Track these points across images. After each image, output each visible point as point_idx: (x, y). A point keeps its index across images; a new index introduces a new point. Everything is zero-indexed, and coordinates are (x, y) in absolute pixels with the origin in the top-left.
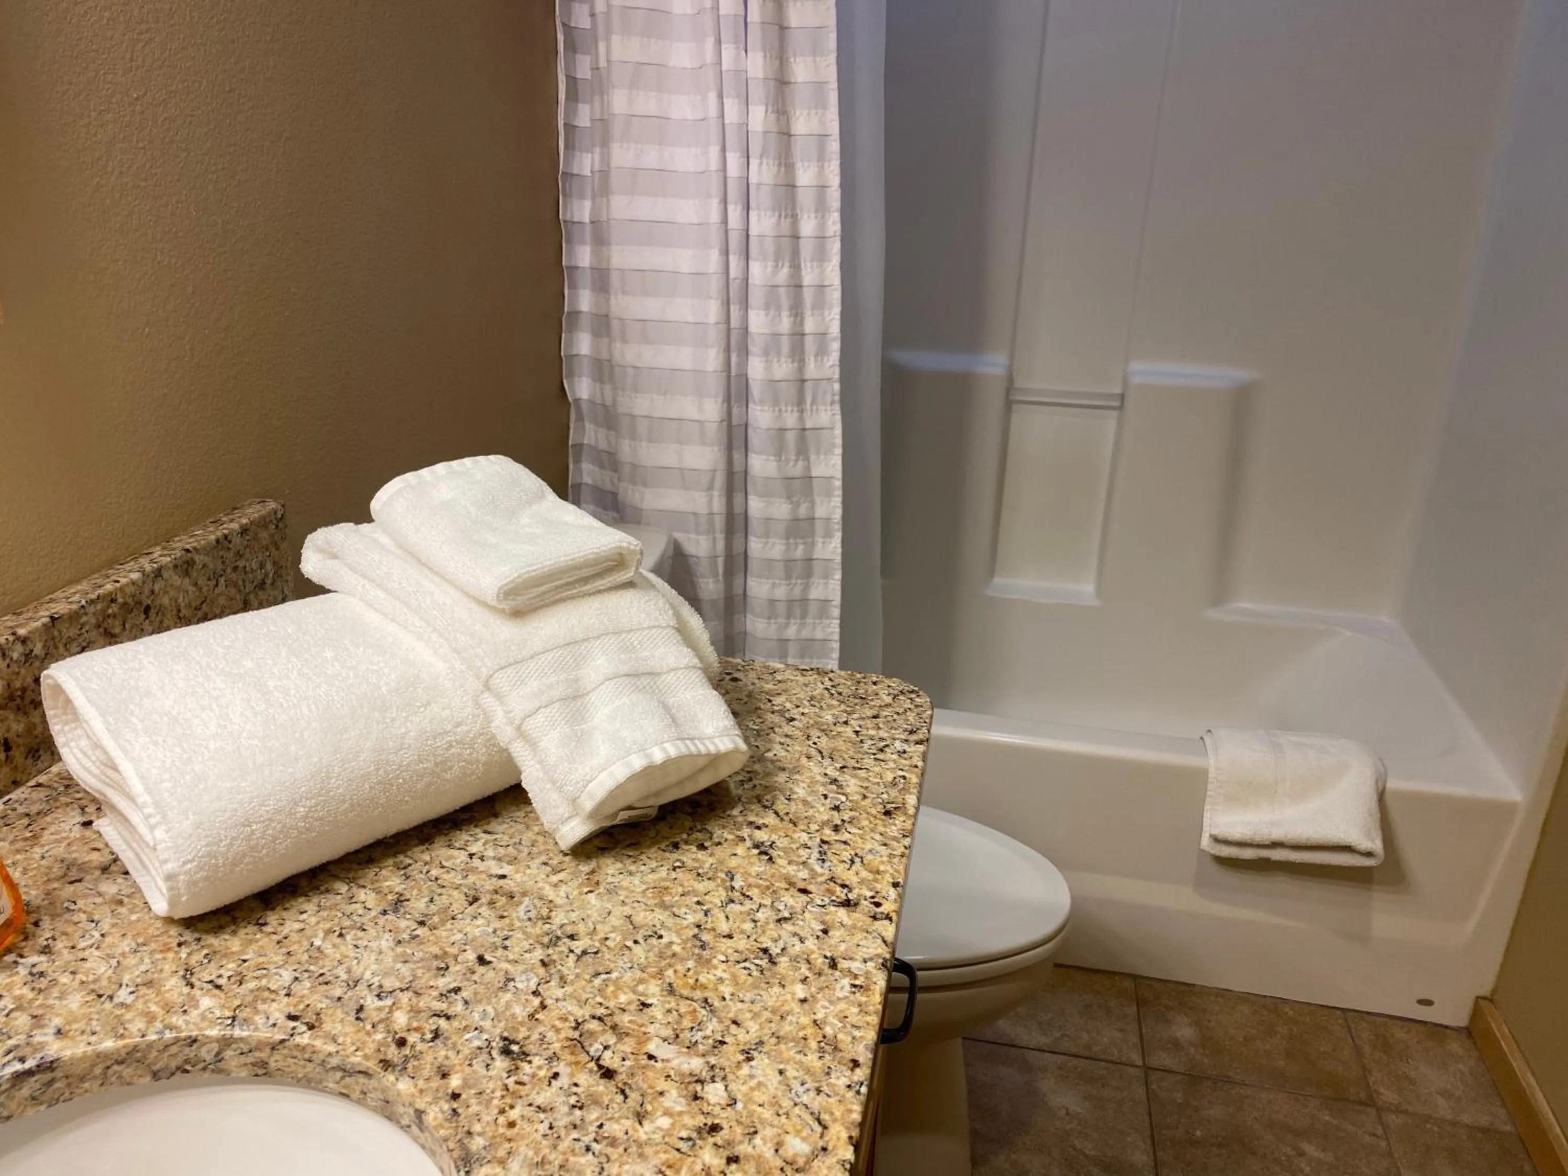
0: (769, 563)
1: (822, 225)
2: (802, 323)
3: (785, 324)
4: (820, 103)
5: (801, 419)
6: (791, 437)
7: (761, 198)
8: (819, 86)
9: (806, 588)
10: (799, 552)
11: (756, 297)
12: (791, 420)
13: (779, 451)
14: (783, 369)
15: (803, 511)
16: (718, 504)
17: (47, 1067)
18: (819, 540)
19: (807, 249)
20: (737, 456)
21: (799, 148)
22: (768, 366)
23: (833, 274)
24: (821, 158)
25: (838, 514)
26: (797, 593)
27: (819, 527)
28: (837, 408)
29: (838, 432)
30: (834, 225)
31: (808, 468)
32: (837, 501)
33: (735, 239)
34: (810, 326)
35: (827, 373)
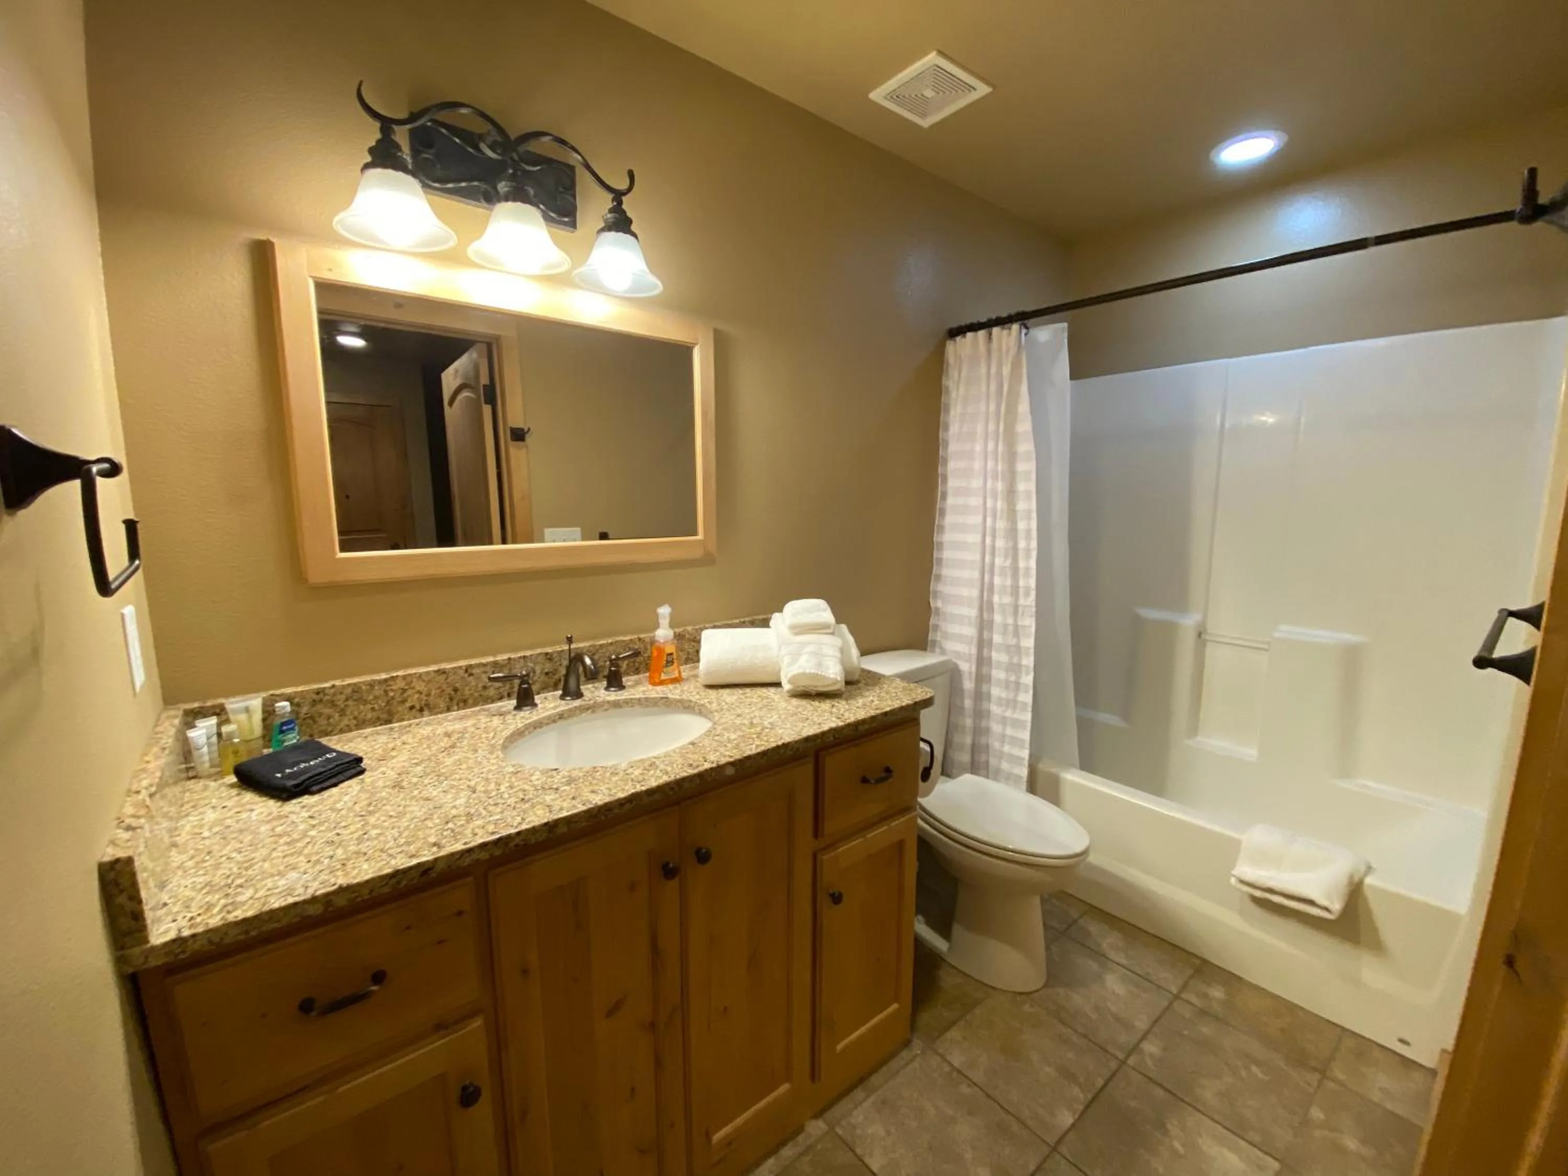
0: (999, 680)
1: (1028, 544)
2: (1018, 581)
3: (1009, 582)
4: (1028, 498)
5: (1016, 620)
6: (1011, 628)
7: (1000, 533)
8: (1028, 493)
9: (1016, 695)
10: (1013, 678)
11: (997, 571)
12: (1010, 621)
13: (1004, 633)
14: (1007, 600)
15: (1015, 660)
16: (974, 651)
17: (667, 698)
18: (1023, 675)
19: (1021, 554)
20: (986, 634)
21: (1019, 516)
22: (1000, 598)
23: (1033, 564)
24: (1029, 518)
25: (1032, 665)
26: (1011, 696)
27: (1024, 669)
28: (1034, 619)
29: (1033, 629)
30: (1034, 544)
31: (1019, 642)
32: (1032, 658)
33: (988, 550)
34: (1022, 583)
35: (1028, 603)
